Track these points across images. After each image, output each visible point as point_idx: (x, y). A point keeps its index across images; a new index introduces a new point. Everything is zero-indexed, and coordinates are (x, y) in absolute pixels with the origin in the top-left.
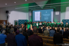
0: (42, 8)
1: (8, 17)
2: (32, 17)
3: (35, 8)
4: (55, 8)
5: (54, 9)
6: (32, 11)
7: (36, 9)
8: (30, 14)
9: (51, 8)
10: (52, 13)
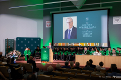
0: (78, 7)
3: (60, 7)
4: (111, 8)
5: (109, 10)
6: (53, 14)
7: (62, 9)
8: (48, 23)
9: (101, 8)
10: (105, 19)
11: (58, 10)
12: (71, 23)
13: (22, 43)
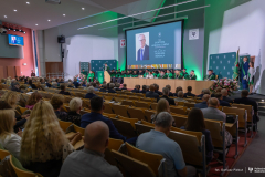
1: (63, 54)
2: (126, 51)
3: (133, 22)
4: (186, 18)
5: (183, 21)
6: (126, 31)
8: (122, 42)
9: (175, 19)
10: (178, 34)
11: (131, 25)
12: (143, 40)
13: (97, 66)
